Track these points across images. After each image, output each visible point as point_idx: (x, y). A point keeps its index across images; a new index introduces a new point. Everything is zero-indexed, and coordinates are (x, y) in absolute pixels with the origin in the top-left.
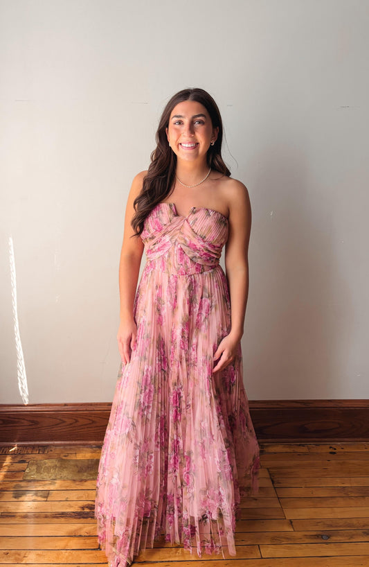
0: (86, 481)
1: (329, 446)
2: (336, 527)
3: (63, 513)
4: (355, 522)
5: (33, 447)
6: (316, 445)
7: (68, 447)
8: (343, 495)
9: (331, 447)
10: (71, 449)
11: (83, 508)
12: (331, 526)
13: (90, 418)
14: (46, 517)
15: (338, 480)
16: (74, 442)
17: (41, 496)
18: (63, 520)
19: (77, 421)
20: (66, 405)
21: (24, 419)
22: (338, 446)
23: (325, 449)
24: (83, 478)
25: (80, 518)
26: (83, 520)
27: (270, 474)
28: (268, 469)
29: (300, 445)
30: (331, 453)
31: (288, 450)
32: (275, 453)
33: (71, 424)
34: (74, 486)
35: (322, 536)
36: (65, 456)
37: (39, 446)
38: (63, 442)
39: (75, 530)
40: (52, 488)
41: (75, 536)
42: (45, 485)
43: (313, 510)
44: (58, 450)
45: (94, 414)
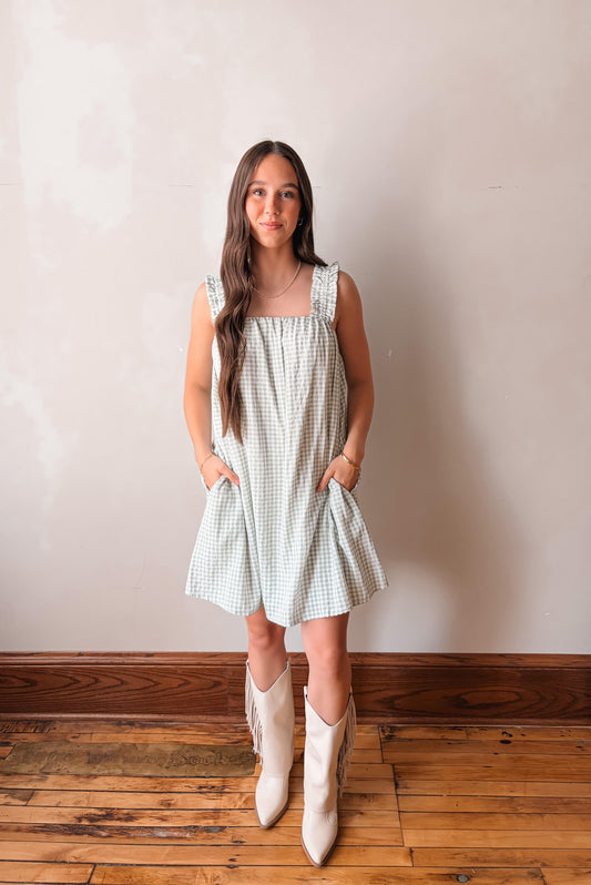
0: (96, 776)
1: (501, 731)
2: (485, 862)
3: (46, 826)
4: (518, 854)
5: (29, 722)
6: (482, 729)
7: (82, 724)
8: (506, 809)
9: (504, 733)
10: (86, 726)
11: (80, 819)
12: (477, 860)
13: (118, 676)
14: (18, 830)
15: (505, 786)
16: (92, 716)
17: (20, 798)
18: (43, 836)
19: (97, 681)
20: (80, 654)
21: (14, 677)
22: (517, 729)
23: (494, 735)
24: (94, 772)
25: (70, 834)
26: (74, 838)
27: (395, 774)
28: (393, 765)
29: (454, 728)
30: (502, 742)
31: (431, 735)
32: (411, 740)
33: (89, 685)
34: (75, 784)
35: (458, 876)
36: (74, 737)
37: (37, 721)
38: (75, 716)
39: (59, 853)
40: (40, 786)
41: (55, 862)
42: (31, 780)
43: (452, 832)
44: (65, 728)
45: (125, 669)
